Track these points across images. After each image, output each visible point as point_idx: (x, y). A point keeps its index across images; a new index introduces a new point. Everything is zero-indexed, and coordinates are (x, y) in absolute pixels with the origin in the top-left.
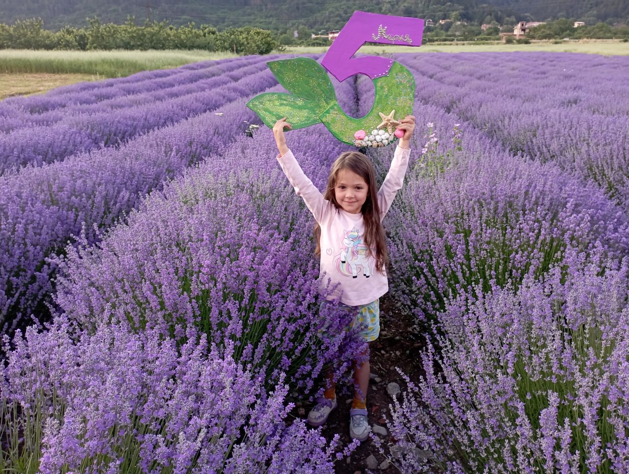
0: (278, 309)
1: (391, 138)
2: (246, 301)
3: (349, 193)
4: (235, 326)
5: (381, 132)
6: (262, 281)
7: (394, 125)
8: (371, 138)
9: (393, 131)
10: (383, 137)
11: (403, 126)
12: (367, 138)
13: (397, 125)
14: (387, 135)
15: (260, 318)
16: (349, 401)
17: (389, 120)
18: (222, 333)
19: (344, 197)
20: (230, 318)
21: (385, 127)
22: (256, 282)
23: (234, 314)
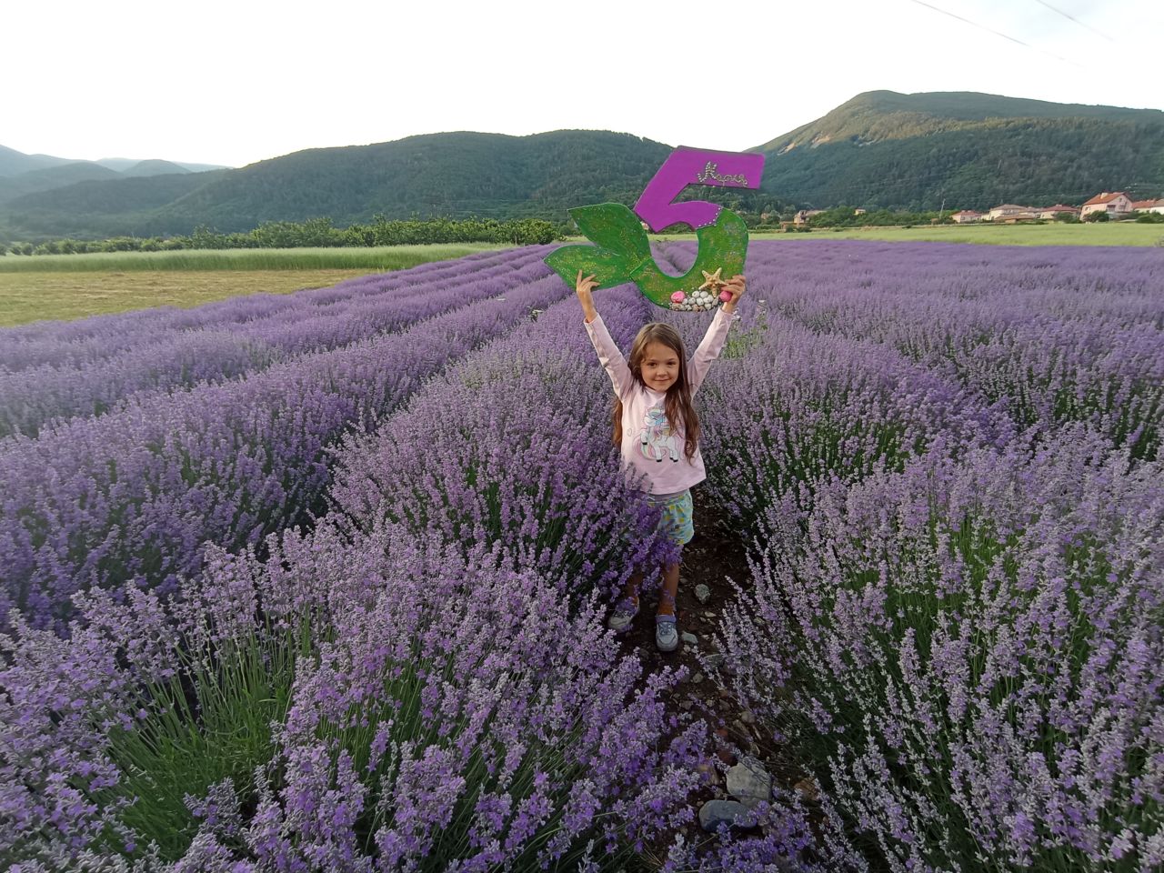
0: (578, 506)
1: (715, 302)
2: (540, 495)
3: (661, 370)
4: (530, 526)
5: (703, 294)
6: (559, 473)
7: (720, 287)
8: (692, 300)
9: (718, 294)
10: (706, 300)
11: (730, 288)
12: (686, 300)
13: (724, 286)
14: (710, 298)
15: (557, 516)
16: (653, 605)
17: (713, 281)
18: (514, 533)
19: (656, 375)
20: (524, 517)
21: (708, 289)
22: (552, 474)
23: (528, 511)
